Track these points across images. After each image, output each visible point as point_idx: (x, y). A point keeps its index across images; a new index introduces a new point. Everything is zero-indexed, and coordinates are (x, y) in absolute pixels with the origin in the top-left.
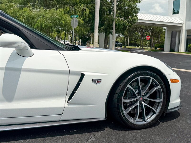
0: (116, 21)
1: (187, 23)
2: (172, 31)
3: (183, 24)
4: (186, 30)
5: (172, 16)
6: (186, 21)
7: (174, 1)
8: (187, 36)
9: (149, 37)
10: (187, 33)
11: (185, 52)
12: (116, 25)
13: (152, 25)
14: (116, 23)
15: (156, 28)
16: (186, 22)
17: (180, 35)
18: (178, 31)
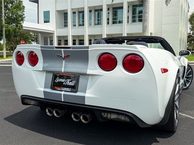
0: (5, 28)
1: (57, 30)
2: (44, 37)
3: (54, 31)
4: (57, 36)
5: (44, 24)
6: (56, 29)
7: (44, 12)
8: (58, 40)
9: (23, 41)
10: (58, 39)
12: (6, 31)
13: (27, 31)
14: (5, 30)
15: (26, 33)
16: (56, 30)
17: (51, 40)
18: (49, 37)
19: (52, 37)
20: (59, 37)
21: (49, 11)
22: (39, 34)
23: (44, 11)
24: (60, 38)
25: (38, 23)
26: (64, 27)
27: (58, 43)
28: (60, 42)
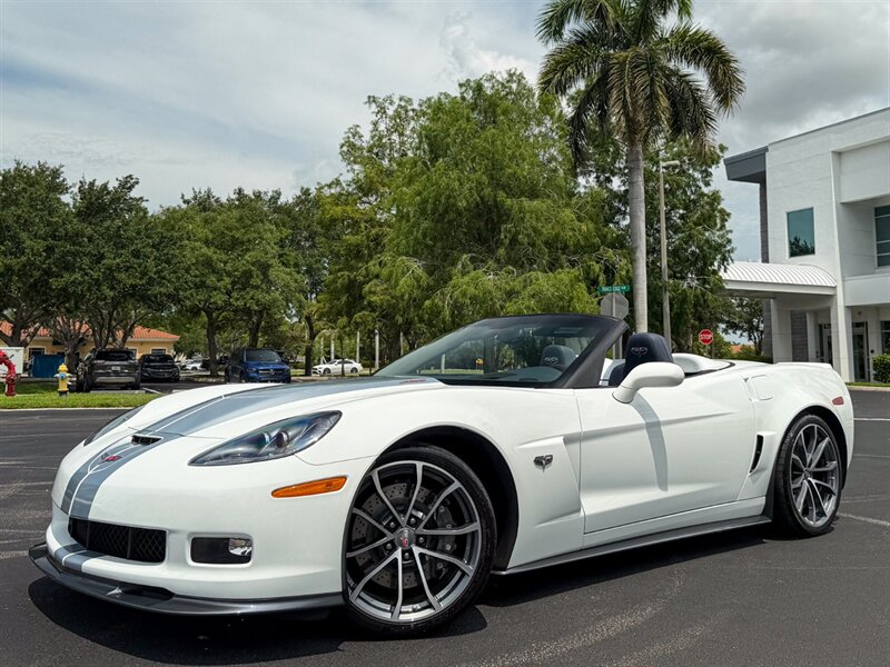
1: (847, 283)
2: (792, 312)
3: (835, 288)
4: (847, 307)
5: (789, 263)
6: (843, 277)
7: (788, 214)
8: (856, 325)
10: (853, 317)
11: (853, 381)
16: (843, 281)
17: (820, 326)
18: (810, 312)
19: (828, 311)
20: (853, 310)
21: (812, 209)
22: (769, 305)
23: (789, 211)
24: (860, 313)
25: (765, 259)
26: (879, 265)
27: (854, 336)
28: (860, 330)
